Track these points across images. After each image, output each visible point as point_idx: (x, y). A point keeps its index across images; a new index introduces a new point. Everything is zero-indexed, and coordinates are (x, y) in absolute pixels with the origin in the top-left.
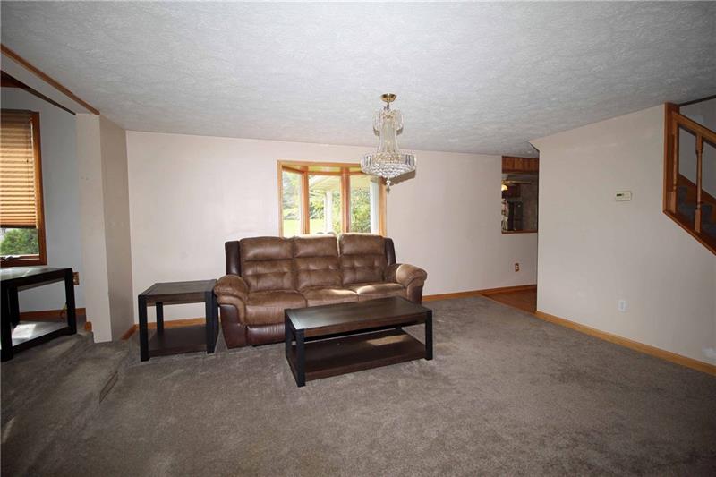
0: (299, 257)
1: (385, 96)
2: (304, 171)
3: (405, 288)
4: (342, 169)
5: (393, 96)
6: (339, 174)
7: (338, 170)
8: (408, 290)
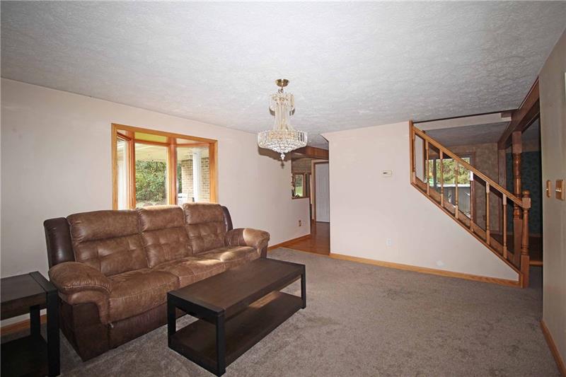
0: (145, 231)
1: (280, 81)
2: (131, 139)
3: (256, 249)
4: (170, 139)
5: (286, 82)
6: (168, 144)
7: (164, 139)
8: (258, 250)
